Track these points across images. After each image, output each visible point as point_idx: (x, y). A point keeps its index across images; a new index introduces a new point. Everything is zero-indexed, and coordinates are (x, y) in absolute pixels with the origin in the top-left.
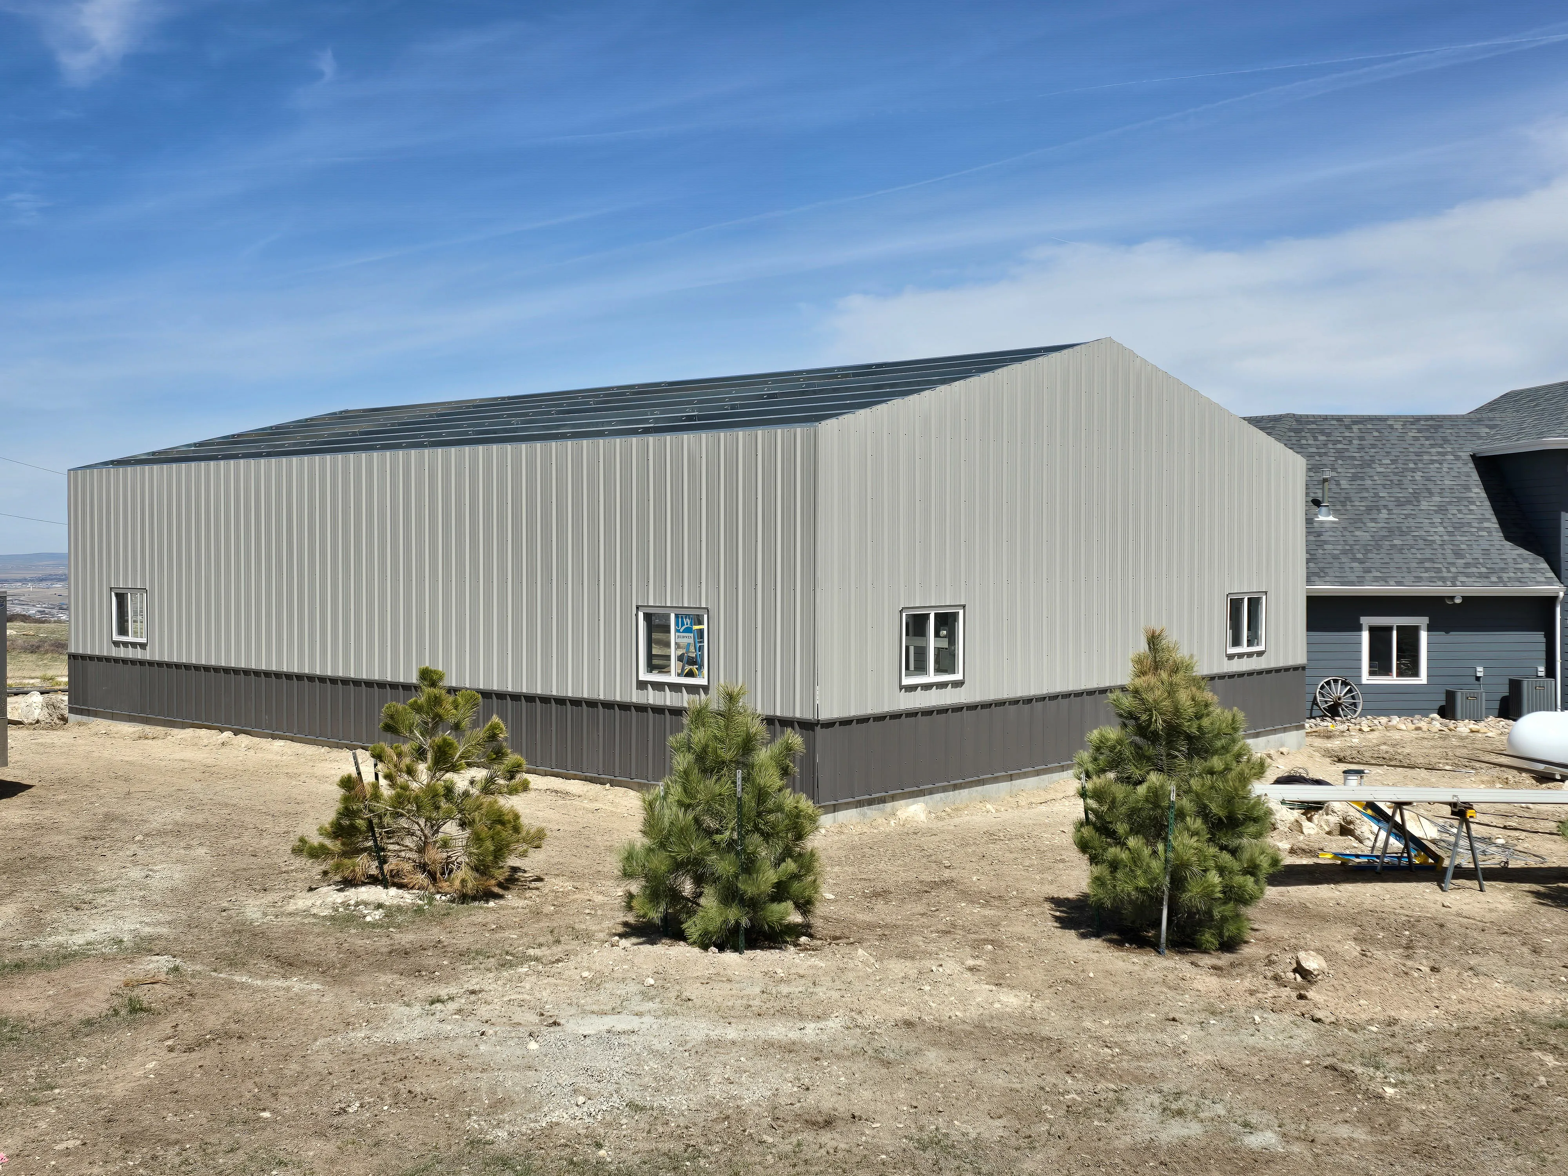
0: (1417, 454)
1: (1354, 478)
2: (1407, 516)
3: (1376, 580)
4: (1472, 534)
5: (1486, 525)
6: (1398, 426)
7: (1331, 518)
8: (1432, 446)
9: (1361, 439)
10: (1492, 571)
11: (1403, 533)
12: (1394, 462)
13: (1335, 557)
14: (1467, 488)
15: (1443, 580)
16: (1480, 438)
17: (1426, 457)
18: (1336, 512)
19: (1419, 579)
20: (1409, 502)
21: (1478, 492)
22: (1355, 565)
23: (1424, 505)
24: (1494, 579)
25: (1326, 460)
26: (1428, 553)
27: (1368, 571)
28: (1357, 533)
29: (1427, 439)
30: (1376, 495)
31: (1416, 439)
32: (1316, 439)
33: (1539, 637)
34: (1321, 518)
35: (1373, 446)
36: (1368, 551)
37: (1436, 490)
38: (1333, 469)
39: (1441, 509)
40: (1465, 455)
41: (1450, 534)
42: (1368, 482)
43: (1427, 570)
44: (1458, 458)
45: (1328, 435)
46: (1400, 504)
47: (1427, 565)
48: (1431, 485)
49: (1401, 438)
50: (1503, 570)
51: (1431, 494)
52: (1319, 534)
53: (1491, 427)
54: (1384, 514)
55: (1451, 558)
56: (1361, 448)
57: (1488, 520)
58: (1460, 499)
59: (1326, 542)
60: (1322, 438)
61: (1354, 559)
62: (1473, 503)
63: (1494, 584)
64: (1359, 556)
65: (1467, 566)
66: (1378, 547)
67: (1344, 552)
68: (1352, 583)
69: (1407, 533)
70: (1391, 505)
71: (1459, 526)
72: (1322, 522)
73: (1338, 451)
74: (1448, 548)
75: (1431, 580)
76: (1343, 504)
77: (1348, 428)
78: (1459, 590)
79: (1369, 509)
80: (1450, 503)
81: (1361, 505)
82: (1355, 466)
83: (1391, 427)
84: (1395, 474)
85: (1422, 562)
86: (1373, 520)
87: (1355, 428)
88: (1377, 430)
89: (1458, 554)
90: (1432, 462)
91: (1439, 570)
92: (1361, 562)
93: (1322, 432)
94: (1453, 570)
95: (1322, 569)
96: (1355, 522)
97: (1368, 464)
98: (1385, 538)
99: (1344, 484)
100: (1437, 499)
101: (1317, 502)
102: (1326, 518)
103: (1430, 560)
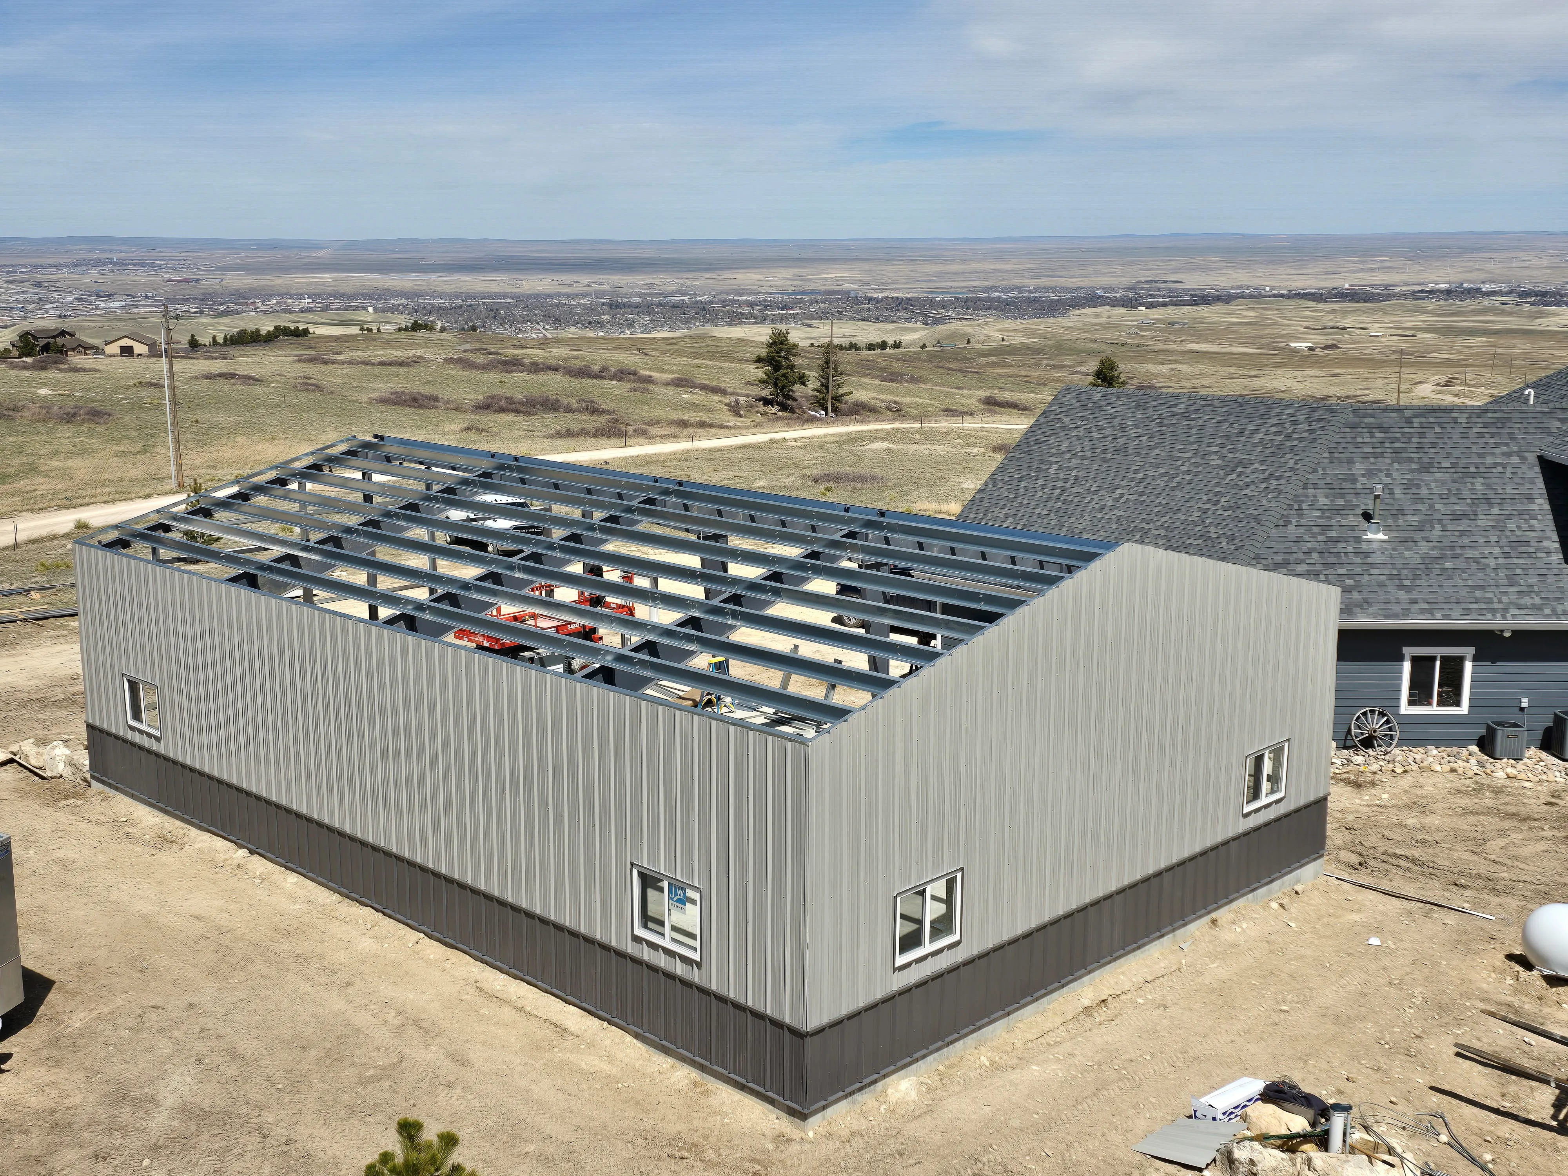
0: (1481, 455)
1: (1411, 485)
2: (1462, 533)
3: (1423, 612)
4: (1530, 555)
5: (1546, 544)
6: (1462, 419)
7: (1381, 536)
8: (1497, 444)
9: (1422, 436)
10: (1546, 601)
11: (1456, 555)
12: (1454, 465)
13: (1381, 584)
14: (1530, 498)
15: (1493, 612)
16: (1550, 434)
17: (1489, 459)
18: (1387, 529)
19: (1467, 611)
20: (1465, 516)
21: (1541, 504)
22: (1401, 594)
23: (1482, 519)
24: (1547, 611)
25: (1381, 463)
26: (1480, 579)
27: (1414, 601)
28: (1407, 554)
29: (1493, 435)
30: (1431, 506)
31: (1481, 435)
32: (1372, 436)
34: (1370, 536)
35: (1434, 445)
36: (1416, 576)
37: (1495, 500)
38: (1389, 474)
39: (1499, 525)
40: (1532, 457)
41: (1507, 555)
42: (1425, 491)
43: (1477, 600)
44: (1523, 459)
45: (1386, 431)
46: (1456, 517)
47: (1478, 594)
48: (1491, 495)
49: (1465, 435)
50: (1559, 601)
51: (1490, 505)
52: (1366, 556)
54: (1437, 531)
55: (1504, 585)
56: (1420, 448)
57: (1548, 538)
58: (1521, 512)
59: (1372, 566)
60: (1379, 435)
61: (1401, 587)
62: (1534, 517)
63: (1547, 617)
64: (1407, 583)
65: (1521, 594)
66: (1428, 572)
67: (1391, 578)
68: (1396, 616)
69: (1460, 555)
70: (1446, 520)
71: (1517, 547)
72: (1370, 541)
73: (1396, 451)
74: (1502, 572)
75: (1480, 611)
76: (1395, 517)
77: (1409, 422)
78: (1508, 624)
79: (1422, 525)
80: (1509, 516)
81: (1413, 519)
82: (1412, 471)
83: (1455, 420)
84: (1454, 480)
85: (1473, 589)
86: (1426, 538)
87: (1416, 421)
88: (1440, 425)
89: (1512, 580)
90: (1496, 465)
91: (1489, 601)
92: (1408, 590)
93: (1380, 428)
94: (1505, 600)
95: (1365, 599)
96: (1406, 540)
97: (1426, 468)
98: (1435, 560)
99: (1398, 493)
100: (1496, 511)
101: (1367, 517)
102: (1375, 536)
103: (1482, 588)
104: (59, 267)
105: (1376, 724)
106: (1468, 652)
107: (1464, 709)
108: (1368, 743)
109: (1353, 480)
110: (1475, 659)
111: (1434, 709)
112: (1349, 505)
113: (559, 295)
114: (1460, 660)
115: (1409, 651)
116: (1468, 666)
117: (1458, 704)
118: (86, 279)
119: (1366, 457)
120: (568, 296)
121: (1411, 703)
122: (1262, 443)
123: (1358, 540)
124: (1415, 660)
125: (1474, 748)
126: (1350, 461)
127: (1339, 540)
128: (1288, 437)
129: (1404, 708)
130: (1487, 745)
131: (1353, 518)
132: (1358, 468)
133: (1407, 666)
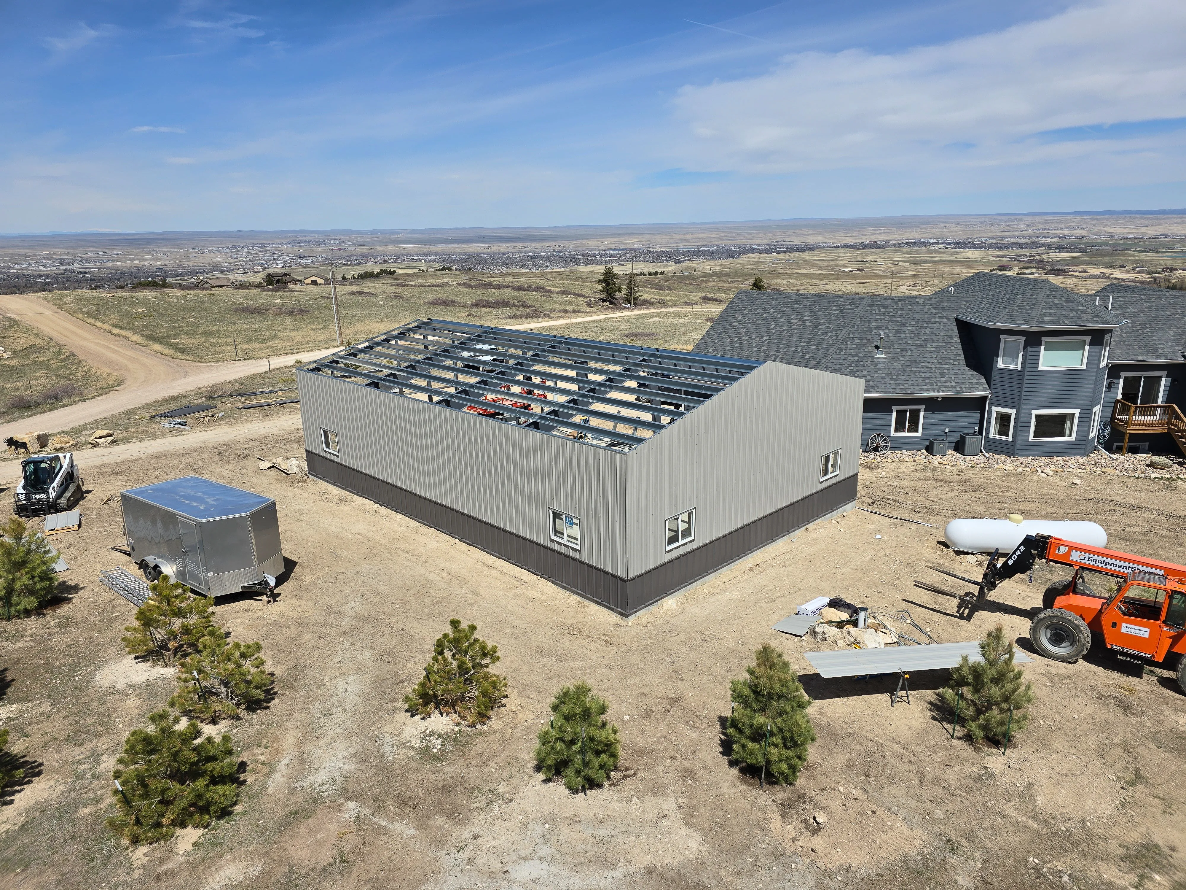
0: (929, 318)
1: (897, 332)
2: (920, 354)
3: (901, 390)
4: (950, 363)
5: (958, 358)
6: (921, 302)
7: (883, 356)
8: (937, 313)
9: (902, 310)
10: (958, 384)
11: (917, 364)
12: (917, 323)
13: (883, 378)
14: (951, 338)
15: (934, 390)
16: (961, 308)
17: (933, 320)
18: (886, 353)
19: (922, 389)
20: (922, 346)
21: (956, 340)
22: (892, 382)
23: (929, 347)
24: (958, 389)
25: (884, 323)
26: (928, 375)
28: (895, 364)
29: (935, 309)
30: (906, 342)
31: (929, 309)
32: (880, 310)
33: (977, 414)
34: (878, 356)
35: (908, 314)
36: (899, 374)
37: (935, 339)
38: (887, 328)
39: (937, 350)
40: (952, 318)
41: (940, 364)
42: (903, 335)
43: (926, 384)
44: (948, 320)
45: (886, 308)
46: (917, 347)
47: (927, 381)
48: (933, 336)
49: (922, 309)
50: (963, 383)
51: (933, 341)
52: (876, 365)
53: (966, 301)
54: (909, 353)
55: (939, 377)
56: (901, 315)
57: (959, 355)
58: (947, 344)
59: (879, 370)
60: (883, 310)
61: (892, 379)
62: (953, 346)
63: (958, 391)
64: (895, 377)
65: (946, 381)
66: (904, 372)
67: (887, 375)
68: (890, 392)
69: (918, 364)
70: (913, 348)
71: (945, 359)
72: (878, 358)
73: (890, 317)
74: (938, 371)
75: (928, 390)
76: (890, 348)
77: (896, 304)
78: (940, 395)
79: (902, 350)
80: (941, 346)
81: (898, 348)
82: (898, 326)
83: (917, 302)
84: (917, 330)
85: (924, 379)
86: (903, 357)
87: (900, 303)
88: (911, 305)
89: (942, 375)
90: (936, 322)
91: (932, 384)
92: (895, 380)
93: (883, 307)
94: (939, 384)
95: (876, 385)
96: (894, 358)
97: (904, 324)
98: (907, 367)
99: (891, 336)
100: (935, 344)
101: (877, 347)
102: (881, 356)
103: (929, 379)
104: (282, 244)
105: (880, 441)
106: (923, 407)
107: (920, 433)
108: (876, 449)
109: (871, 331)
110: (925, 411)
111: (906, 434)
112: (869, 342)
113: (508, 253)
114: (918, 411)
115: (895, 408)
116: (922, 414)
117: (917, 431)
118: (294, 249)
119: (876, 320)
120: (512, 253)
121: (896, 431)
122: (830, 315)
123: (873, 358)
124: (898, 412)
125: (924, 451)
126: (869, 322)
127: (863, 358)
128: (841, 311)
129: (893, 434)
130: (930, 449)
131: (870, 348)
132: (873, 325)
133: (894, 415)
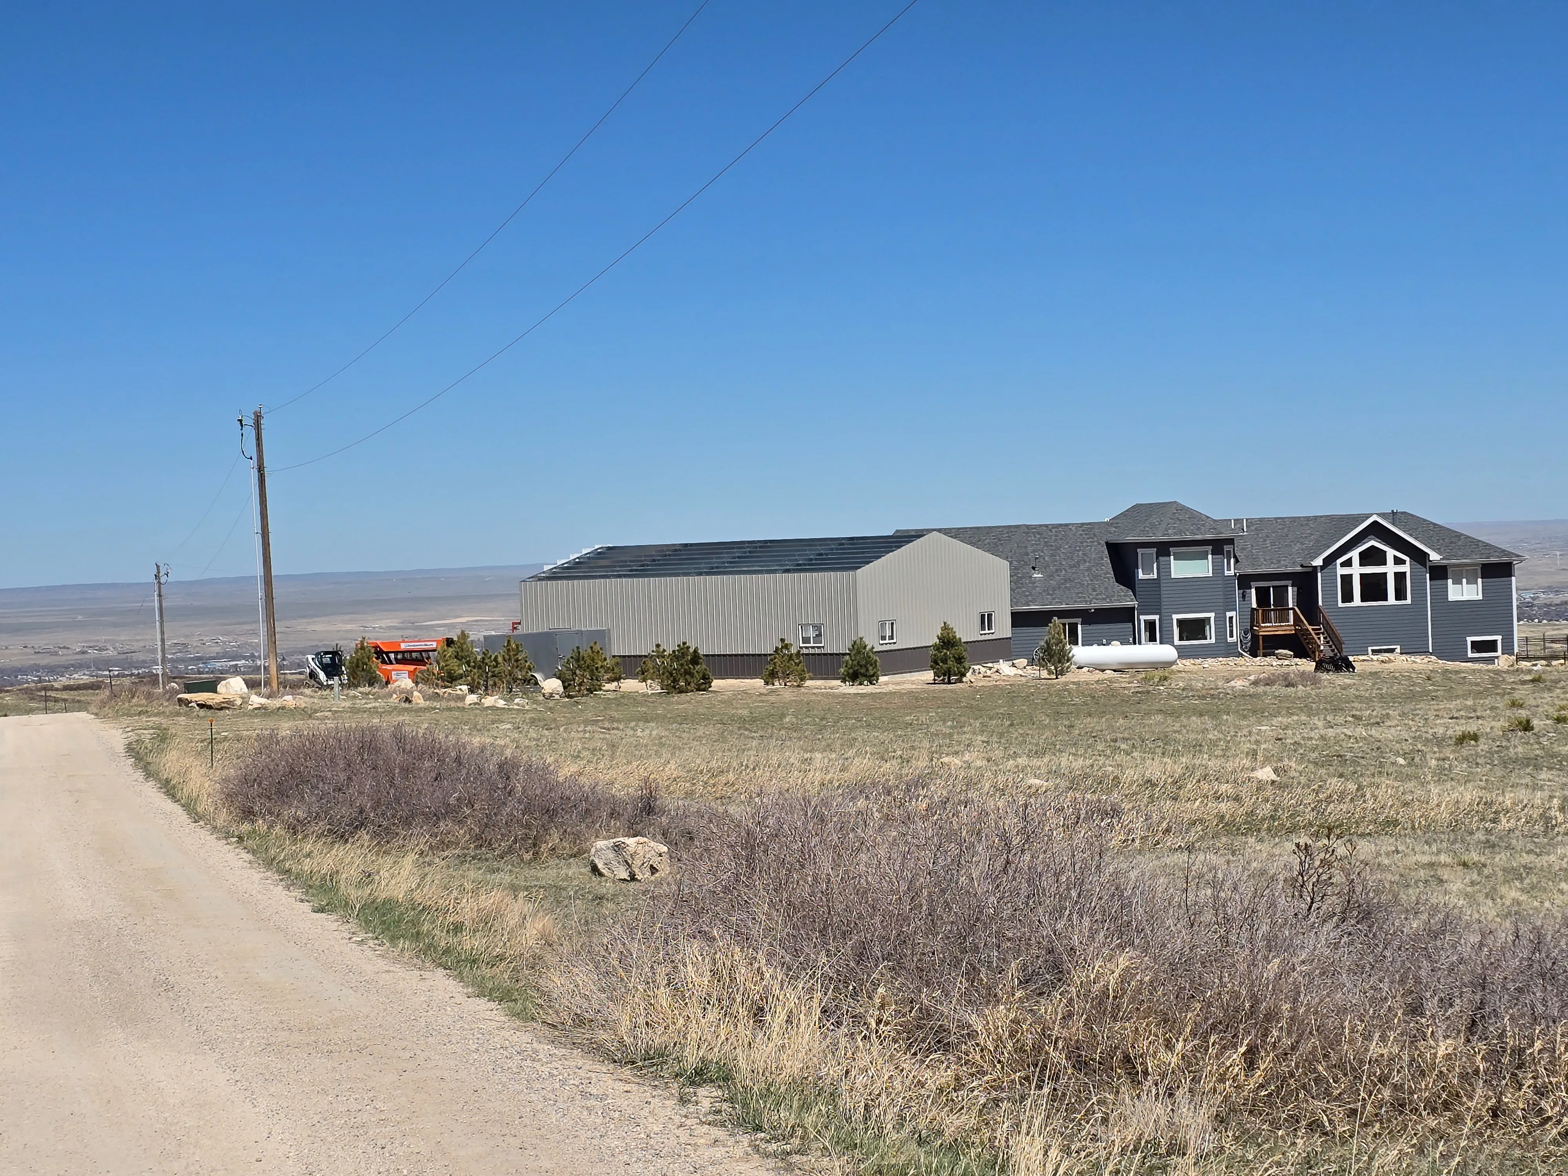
0: (1081, 543)
1: (1052, 555)
2: (1073, 573)
3: (1058, 602)
4: (1102, 580)
5: (1108, 575)
6: (1073, 529)
7: (1040, 575)
8: (1088, 538)
9: (1056, 536)
10: (1108, 597)
11: (1071, 581)
12: (1070, 547)
13: (1040, 593)
14: (1102, 558)
15: (1087, 601)
16: (1110, 534)
17: (1085, 544)
18: (1042, 572)
19: (1076, 602)
20: (1075, 566)
21: (1107, 560)
22: (1048, 596)
23: (1082, 567)
24: (1108, 600)
25: (1039, 547)
26: (1081, 590)
27: (1054, 599)
28: (1051, 582)
29: (1086, 534)
30: (1061, 563)
31: (1081, 534)
32: (1035, 537)
33: (1130, 625)
34: (1035, 575)
35: (1061, 539)
36: (1055, 590)
37: (1087, 560)
38: (1042, 552)
39: (1089, 569)
40: (1103, 543)
41: (1091, 580)
42: (1058, 557)
43: (1080, 597)
44: (1099, 544)
45: (1041, 534)
46: (1071, 567)
47: (1080, 595)
48: (1085, 558)
49: (1074, 535)
50: (1113, 596)
51: (1085, 562)
52: (1034, 583)
53: (1116, 527)
54: (1063, 572)
55: (1090, 591)
56: (1056, 540)
57: (1109, 573)
58: (1098, 564)
59: (1036, 586)
60: (1038, 536)
61: (1048, 594)
62: (1103, 565)
63: (1109, 602)
64: (1051, 592)
65: (1097, 595)
66: (1059, 588)
67: (1044, 591)
68: (1046, 605)
69: (1073, 581)
70: (1067, 568)
71: (1096, 577)
72: (1035, 578)
73: (1046, 542)
74: (1090, 587)
75: (1081, 602)
76: (1045, 568)
78: (1094, 606)
79: (1057, 570)
80: (1093, 565)
81: (1053, 568)
82: (1052, 550)
83: (1070, 529)
84: (1070, 553)
85: (1078, 593)
86: (1058, 575)
87: (1054, 530)
88: (1064, 531)
89: (1094, 590)
90: (1088, 546)
91: (1085, 597)
92: (1051, 595)
93: (1038, 533)
94: (1091, 597)
95: (1033, 599)
96: (1050, 576)
97: (1058, 548)
98: (1062, 584)
99: (1047, 559)
100: (1087, 564)
101: (1034, 568)
102: (1037, 575)
103: (1081, 593)
109: (1028, 554)
110: (1082, 622)
112: (1026, 564)
114: (1076, 623)
116: (1080, 625)
119: (1032, 545)
122: (989, 543)
123: (1031, 577)
126: (1026, 547)
127: (1021, 578)
128: (1000, 540)
131: (1028, 569)
132: (1030, 549)
